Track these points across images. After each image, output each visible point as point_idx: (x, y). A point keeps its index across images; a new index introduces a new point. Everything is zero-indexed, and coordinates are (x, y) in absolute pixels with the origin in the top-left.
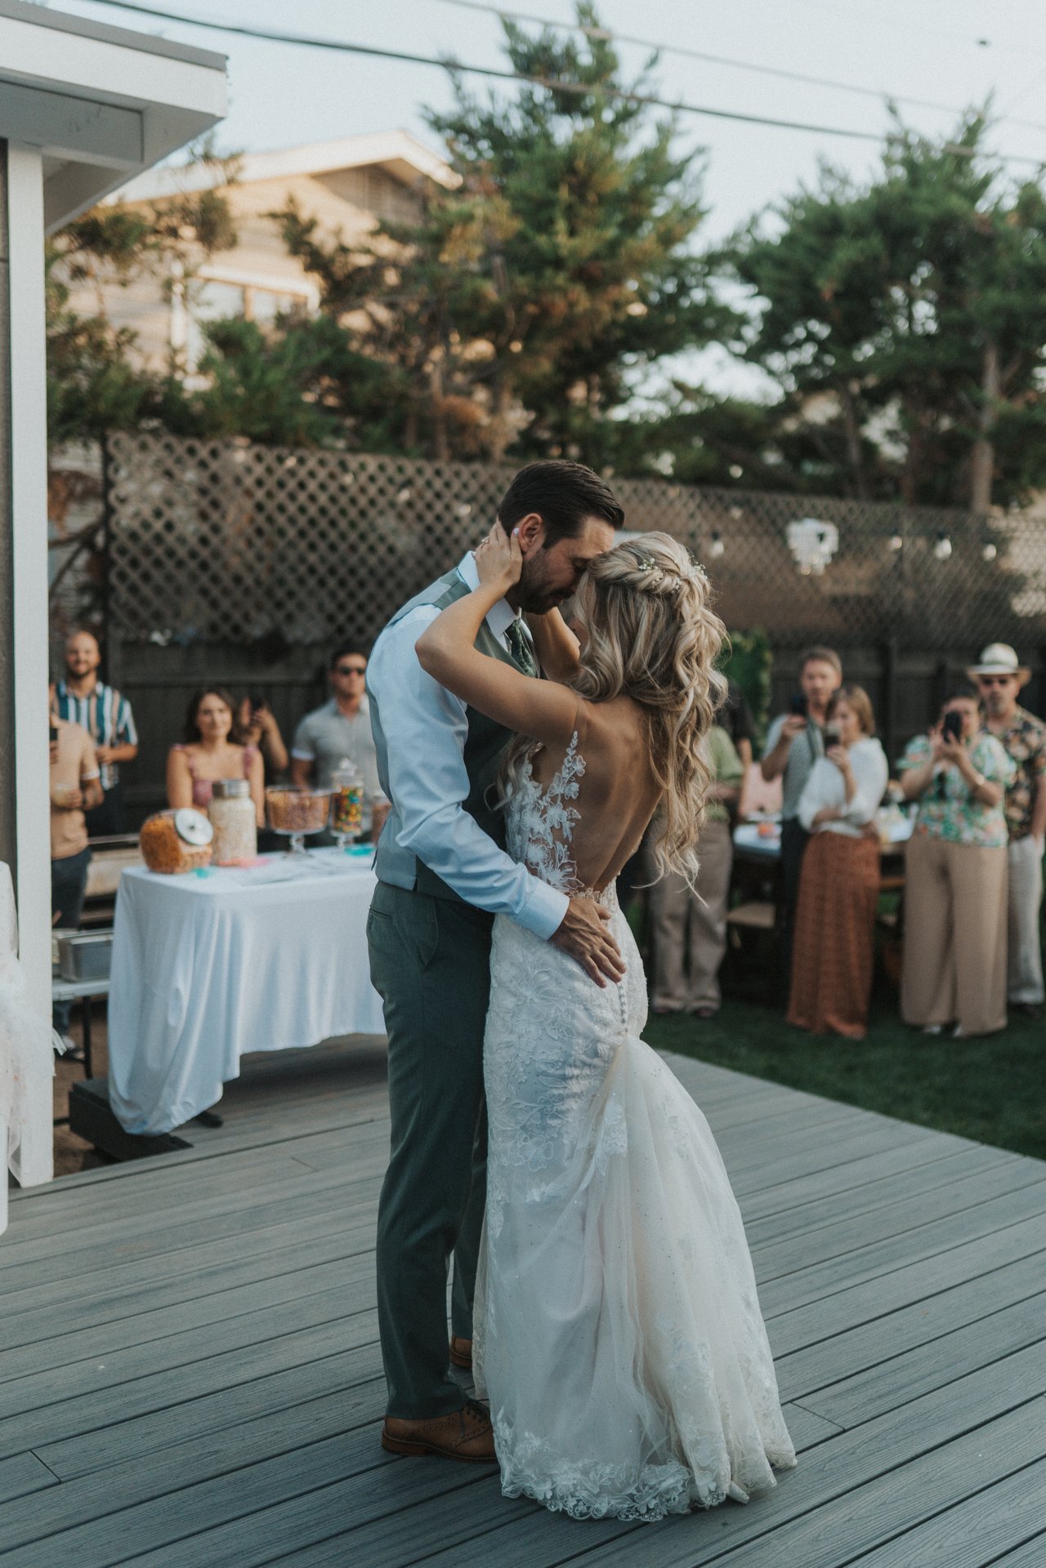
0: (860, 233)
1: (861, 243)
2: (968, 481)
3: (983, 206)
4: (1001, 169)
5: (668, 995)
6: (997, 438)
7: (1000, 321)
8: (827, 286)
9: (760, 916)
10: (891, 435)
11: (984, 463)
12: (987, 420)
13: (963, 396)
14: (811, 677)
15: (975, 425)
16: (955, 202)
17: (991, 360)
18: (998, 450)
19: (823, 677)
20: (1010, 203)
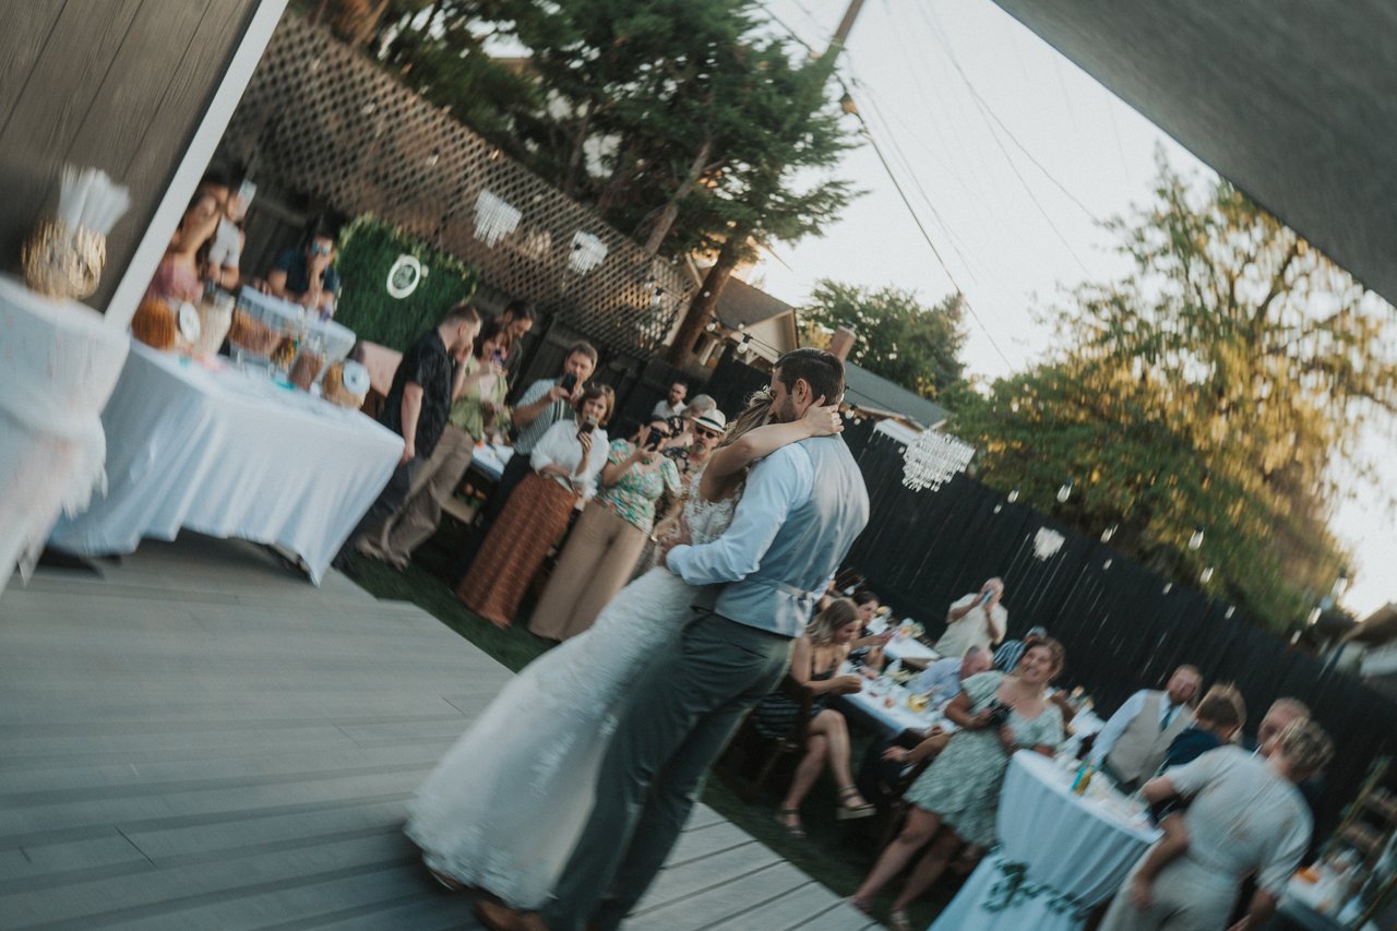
0: (655, 11)
1: (655, 17)
2: (653, 225)
3: (745, 39)
4: (766, 22)
5: (377, 546)
6: (684, 206)
7: (727, 131)
8: (621, 37)
9: (463, 514)
10: (605, 158)
11: (669, 217)
12: (683, 191)
13: (674, 165)
14: (576, 364)
15: (674, 190)
16: (729, 26)
17: (705, 151)
18: (680, 217)
19: (583, 366)
20: (760, 47)
